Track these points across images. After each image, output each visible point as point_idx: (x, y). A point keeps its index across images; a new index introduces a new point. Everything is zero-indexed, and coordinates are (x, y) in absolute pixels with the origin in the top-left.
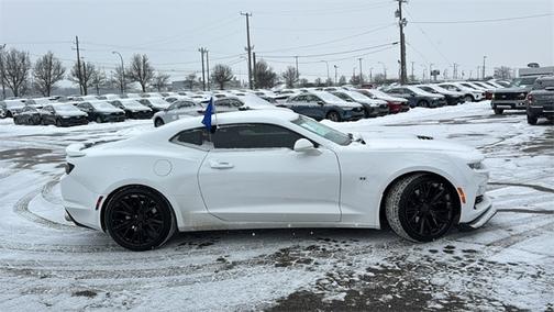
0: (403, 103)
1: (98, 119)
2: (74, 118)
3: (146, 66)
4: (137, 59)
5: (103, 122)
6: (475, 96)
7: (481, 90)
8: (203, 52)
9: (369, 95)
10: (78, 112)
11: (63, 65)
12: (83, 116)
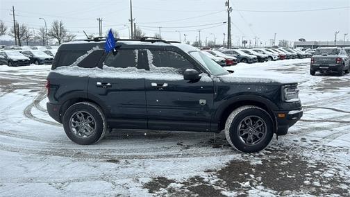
0: (234, 60)
1: (37, 62)
2: (21, 61)
3: (61, 28)
4: (56, 24)
5: (39, 64)
6: (273, 57)
7: (277, 54)
8: (100, 21)
9: (214, 54)
10: (23, 57)
11: (5, 25)
12: (26, 60)
